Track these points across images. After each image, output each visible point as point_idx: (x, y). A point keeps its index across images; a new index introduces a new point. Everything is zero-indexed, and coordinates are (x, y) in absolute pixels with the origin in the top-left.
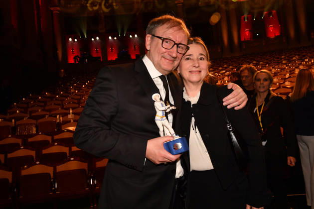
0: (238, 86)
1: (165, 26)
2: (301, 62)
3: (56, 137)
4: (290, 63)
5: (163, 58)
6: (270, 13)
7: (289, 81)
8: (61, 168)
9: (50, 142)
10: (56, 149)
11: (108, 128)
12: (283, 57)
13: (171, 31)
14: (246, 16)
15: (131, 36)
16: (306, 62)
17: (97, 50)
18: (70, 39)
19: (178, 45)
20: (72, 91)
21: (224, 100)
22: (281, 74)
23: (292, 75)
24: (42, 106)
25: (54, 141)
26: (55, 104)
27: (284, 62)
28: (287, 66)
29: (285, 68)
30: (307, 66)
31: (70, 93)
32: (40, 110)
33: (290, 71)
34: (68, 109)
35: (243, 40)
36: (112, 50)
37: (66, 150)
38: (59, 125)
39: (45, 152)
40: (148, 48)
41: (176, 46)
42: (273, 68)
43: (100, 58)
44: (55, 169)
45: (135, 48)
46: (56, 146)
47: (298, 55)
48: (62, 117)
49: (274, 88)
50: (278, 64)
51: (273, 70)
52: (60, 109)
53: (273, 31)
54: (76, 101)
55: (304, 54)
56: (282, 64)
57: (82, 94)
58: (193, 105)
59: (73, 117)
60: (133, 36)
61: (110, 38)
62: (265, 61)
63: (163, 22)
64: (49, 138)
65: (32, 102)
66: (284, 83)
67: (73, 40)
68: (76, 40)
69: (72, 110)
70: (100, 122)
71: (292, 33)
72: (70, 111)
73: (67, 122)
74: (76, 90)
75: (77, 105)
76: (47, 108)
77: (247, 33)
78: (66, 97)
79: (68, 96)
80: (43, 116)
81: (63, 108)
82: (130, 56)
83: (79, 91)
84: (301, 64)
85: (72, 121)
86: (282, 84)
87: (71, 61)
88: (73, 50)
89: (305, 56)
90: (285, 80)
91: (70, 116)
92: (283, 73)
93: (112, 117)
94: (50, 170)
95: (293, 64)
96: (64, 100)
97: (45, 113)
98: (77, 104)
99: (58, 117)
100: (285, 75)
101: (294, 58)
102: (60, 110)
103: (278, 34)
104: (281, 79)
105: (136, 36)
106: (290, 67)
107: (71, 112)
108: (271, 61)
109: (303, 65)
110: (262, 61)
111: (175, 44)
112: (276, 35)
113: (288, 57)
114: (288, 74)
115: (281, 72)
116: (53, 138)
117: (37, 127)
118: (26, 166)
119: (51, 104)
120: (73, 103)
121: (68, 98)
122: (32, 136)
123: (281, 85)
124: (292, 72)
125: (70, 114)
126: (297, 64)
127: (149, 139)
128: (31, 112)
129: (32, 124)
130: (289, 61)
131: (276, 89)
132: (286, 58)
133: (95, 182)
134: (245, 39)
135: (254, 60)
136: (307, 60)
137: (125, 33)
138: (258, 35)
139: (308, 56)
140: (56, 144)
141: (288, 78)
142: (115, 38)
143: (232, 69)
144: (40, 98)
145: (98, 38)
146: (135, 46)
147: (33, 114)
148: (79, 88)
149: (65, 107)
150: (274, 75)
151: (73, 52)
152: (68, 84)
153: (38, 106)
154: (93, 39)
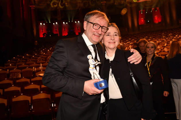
0: (137, 51)
1: (95, 16)
3: (32, 80)
6: (155, 9)
7: (166, 48)
8: (35, 97)
9: (29, 82)
10: (32, 86)
11: (62, 74)
12: (163, 34)
13: (98, 19)
14: (142, 10)
15: (76, 22)
16: (176, 37)
17: (56, 30)
19: (102, 27)
20: (42, 53)
23: (168, 45)
24: (24, 62)
25: (31, 82)
26: (32, 61)
27: (163, 37)
28: (165, 39)
31: (41, 55)
32: (23, 64)
34: (40, 64)
35: (140, 24)
36: (65, 30)
37: (38, 87)
38: (34, 73)
39: (26, 88)
40: (85, 29)
41: (101, 28)
42: (157, 40)
44: (32, 98)
47: (172, 33)
48: (36, 68)
50: (160, 38)
51: (157, 42)
53: (157, 19)
54: (44, 59)
55: (175, 32)
56: (163, 38)
57: (47, 55)
58: (111, 61)
60: (77, 22)
61: (64, 23)
62: (153, 36)
64: (28, 80)
65: (19, 60)
66: (164, 49)
68: (44, 24)
71: (168, 20)
72: (40, 65)
73: (39, 71)
74: (44, 52)
75: (44, 61)
76: (27, 63)
77: (142, 20)
78: (39, 57)
80: (25, 68)
81: (36, 63)
82: (75, 33)
83: (46, 53)
84: (173, 38)
85: (42, 70)
86: (162, 49)
87: (41, 36)
89: (175, 34)
90: (164, 47)
91: (41, 68)
92: (163, 43)
93: (64, 68)
94: (28, 98)
95: (168, 38)
96: (38, 58)
97: (25, 66)
99: (33, 68)
100: (164, 44)
101: (169, 35)
102: (35, 64)
104: (162, 47)
105: (79, 22)
106: (167, 40)
107: (41, 65)
108: (156, 36)
109: (175, 39)
110: (151, 37)
111: (100, 26)
112: (159, 21)
113: (166, 34)
114: (166, 44)
115: (162, 42)
116: (30, 80)
117: (21, 74)
118: (15, 96)
119: (30, 61)
120: (43, 60)
122: (19, 79)
124: (168, 43)
125: (40, 66)
126: (171, 38)
127: (86, 81)
128: (18, 65)
129: (19, 72)
130: (167, 36)
131: (159, 53)
132: (165, 35)
133: (55, 105)
134: (141, 24)
135: (147, 36)
136: (177, 36)
137: (72, 20)
138: (148, 21)
139: (177, 33)
140: (32, 83)
141: (166, 46)
142: (67, 23)
143: (134, 41)
144: (23, 57)
145: (57, 23)
146: (78, 28)
147: (19, 67)
148: (46, 52)
149: (38, 62)
150: (157, 44)
151: (42, 31)
152: (40, 49)
153: (22, 62)
154: (54, 24)
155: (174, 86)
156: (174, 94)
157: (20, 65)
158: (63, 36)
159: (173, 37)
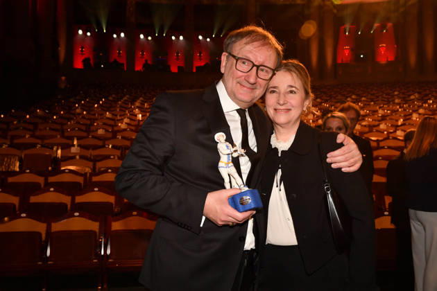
2: (422, 103)
3: (52, 179)
4: (405, 104)
5: (239, 85)
6: (383, 26)
7: (402, 130)
8: (57, 227)
9: (42, 186)
10: (51, 197)
12: (396, 93)
14: (348, 26)
15: (173, 38)
16: (429, 105)
17: (119, 53)
18: (80, 32)
19: (258, 67)
20: (78, 111)
21: (328, 155)
22: (391, 119)
23: (407, 122)
24: (29, 130)
25: (48, 185)
26: (51, 129)
27: (397, 101)
28: (400, 107)
29: (398, 110)
30: (430, 110)
31: (74, 114)
32: (27, 136)
33: (405, 116)
34: (72, 139)
35: (339, 61)
36: (143, 54)
37: (66, 200)
38: (57, 162)
39: (33, 199)
40: (222, 70)
41: (255, 68)
42: (380, 108)
43: (123, 64)
44: (49, 228)
45: (177, 55)
46: (52, 193)
47: (419, 93)
48: (62, 149)
49: (380, 139)
50: (388, 103)
51: (381, 112)
52: (59, 136)
53: (385, 53)
54: (84, 128)
55: (428, 92)
56: (394, 104)
57: (93, 117)
58: (282, 151)
59: (79, 151)
60: (177, 38)
61: (142, 36)
62: (369, 96)
63: (242, 35)
64: (41, 180)
65: (15, 122)
66: (395, 131)
67: (85, 33)
68: (89, 34)
69: (78, 139)
70: (150, 163)
71: (413, 59)
72: (73, 142)
73: (68, 159)
74: (84, 110)
75: (85, 134)
76: (38, 133)
77: (346, 51)
78: (69, 119)
79: (72, 119)
80: (34, 146)
81: (63, 136)
82: (169, 67)
83: (88, 113)
84: (420, 107)
85: (78, 157)
86: (391, 133)
87: (79, 65)
88: (82, 48)
89: (427, 95)
90: (396, 127)
91: (74, 150)
92: (394, 116)
93: (166, 159)
94: (41, 227)
95: (409, 106)
96: (67, 124)
97: (33, 140)
98: (85, 131)
99: (55, 149)
100: (397, 121)
101: (412, 97)
102: (59, 139)
103: (391, 58)
104: (392, 126)
105: (181, 38)
106: (405, 110)
107: (75, 142)
108: (378, 97)
109: (425, 108)
110: (365, 97)
111: (254, 65)
112: (389, 59)
113: (403, 93)
114: (402, 120)
115: (392, 115)
116: (46, 180)
117: (21, 160)
118: (6, 219)
119: (46, 128)
120: (79, 129)
121: (72, 122)
122: (14, 173)
123: (391, 135)
124: (407, 117)
125: (74, 146)
126: (416, 107)
127: (210, 192)
128: (13, 138)
129: (15, 155)
130: (405, 100)
131: (382, 141)
132: (401, 95)
133: (109, 252)
134: (342, 60)
135: (354, 94)
136: (431, 102)
137: (165, 32)
138: (362, 56)
139: (433, 96)
140: (52, 189)
141: (402, 125)
142: (150, 38)
143: (321, 103)
144: (28, 116)
145: (122, 35)
146: (178, 53)
147: (16, 141)
148: (88, 107)
149: (66, 134)
150: (380, 118)
151: (82, 51)
152: (72, 100)
153: (25, 129)
154: (115, 36)
155: (415, 228)
156: (413, 251)
157: (20, 137)
158: (136, 70)
159: (420, 104)
